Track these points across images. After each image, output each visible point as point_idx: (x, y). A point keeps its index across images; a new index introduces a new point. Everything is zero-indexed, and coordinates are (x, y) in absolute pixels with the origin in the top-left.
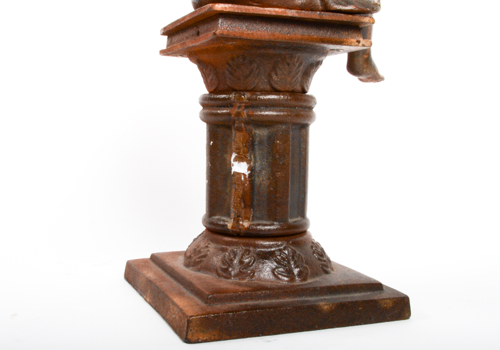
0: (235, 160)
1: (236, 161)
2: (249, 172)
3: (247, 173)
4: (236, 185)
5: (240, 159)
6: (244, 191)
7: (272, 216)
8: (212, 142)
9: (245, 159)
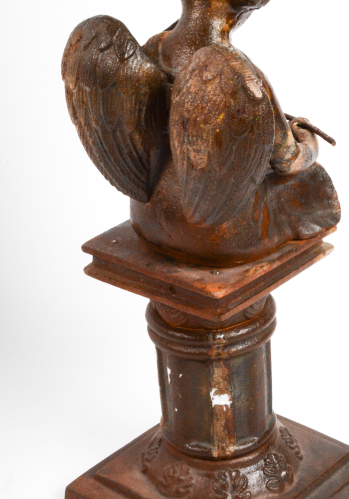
0: (216, 393)
1: (217, 395)
2: (231, 402)
3: (229, 403)
4: (218, 416)
5: (220, 392)
6: (227, 421)
7: (252, 432)
8: (181, 375)
9: (226, 391)
